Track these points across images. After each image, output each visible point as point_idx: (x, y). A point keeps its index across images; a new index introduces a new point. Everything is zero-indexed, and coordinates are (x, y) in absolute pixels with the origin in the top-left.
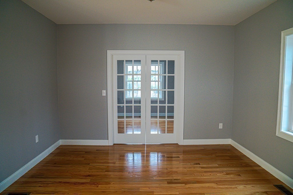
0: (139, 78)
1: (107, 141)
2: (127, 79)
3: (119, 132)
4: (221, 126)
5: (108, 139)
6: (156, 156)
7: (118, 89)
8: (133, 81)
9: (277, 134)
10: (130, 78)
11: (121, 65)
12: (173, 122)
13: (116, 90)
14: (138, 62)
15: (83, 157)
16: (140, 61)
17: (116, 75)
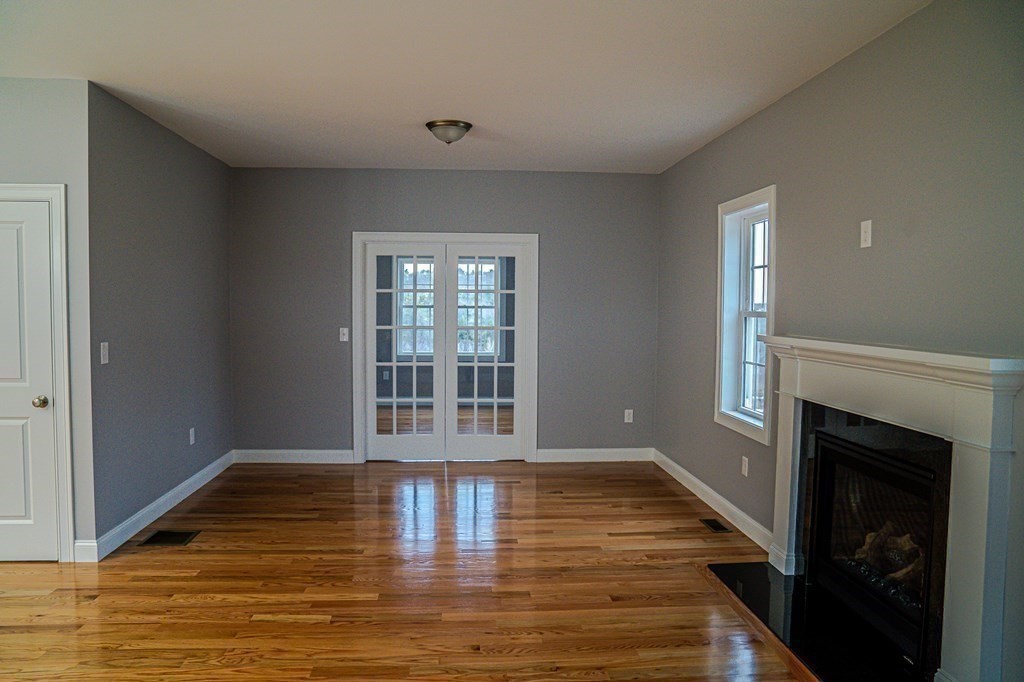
0: (427, 298)
1: (350, 452)
2: (401, 300)
3: (380, 431)
4: (629, 416)
5: (352, 449)
6: (472, 490)
7: (378, 324)
8: (415, 307)
9: (716, 419)
10: (408, 298)
11: (385, 266)
12: (511, 407)
13: (372, 327)
14: (428, 258)
15: (295, 483)
16: (432, 257)
17: (372, 291)
